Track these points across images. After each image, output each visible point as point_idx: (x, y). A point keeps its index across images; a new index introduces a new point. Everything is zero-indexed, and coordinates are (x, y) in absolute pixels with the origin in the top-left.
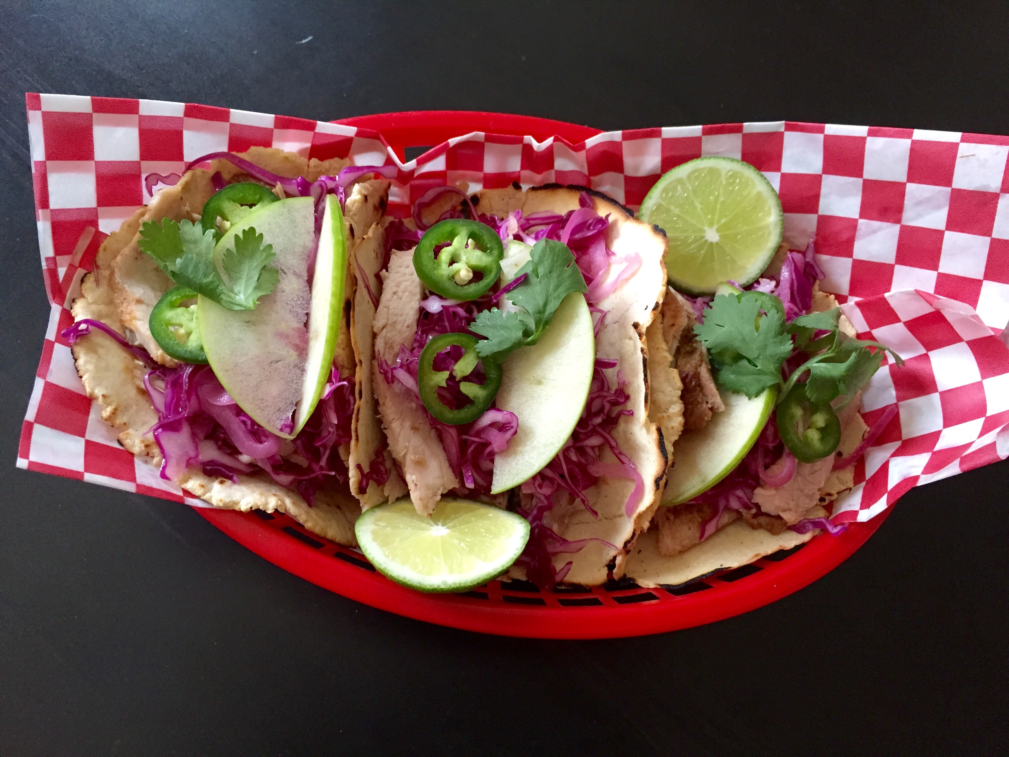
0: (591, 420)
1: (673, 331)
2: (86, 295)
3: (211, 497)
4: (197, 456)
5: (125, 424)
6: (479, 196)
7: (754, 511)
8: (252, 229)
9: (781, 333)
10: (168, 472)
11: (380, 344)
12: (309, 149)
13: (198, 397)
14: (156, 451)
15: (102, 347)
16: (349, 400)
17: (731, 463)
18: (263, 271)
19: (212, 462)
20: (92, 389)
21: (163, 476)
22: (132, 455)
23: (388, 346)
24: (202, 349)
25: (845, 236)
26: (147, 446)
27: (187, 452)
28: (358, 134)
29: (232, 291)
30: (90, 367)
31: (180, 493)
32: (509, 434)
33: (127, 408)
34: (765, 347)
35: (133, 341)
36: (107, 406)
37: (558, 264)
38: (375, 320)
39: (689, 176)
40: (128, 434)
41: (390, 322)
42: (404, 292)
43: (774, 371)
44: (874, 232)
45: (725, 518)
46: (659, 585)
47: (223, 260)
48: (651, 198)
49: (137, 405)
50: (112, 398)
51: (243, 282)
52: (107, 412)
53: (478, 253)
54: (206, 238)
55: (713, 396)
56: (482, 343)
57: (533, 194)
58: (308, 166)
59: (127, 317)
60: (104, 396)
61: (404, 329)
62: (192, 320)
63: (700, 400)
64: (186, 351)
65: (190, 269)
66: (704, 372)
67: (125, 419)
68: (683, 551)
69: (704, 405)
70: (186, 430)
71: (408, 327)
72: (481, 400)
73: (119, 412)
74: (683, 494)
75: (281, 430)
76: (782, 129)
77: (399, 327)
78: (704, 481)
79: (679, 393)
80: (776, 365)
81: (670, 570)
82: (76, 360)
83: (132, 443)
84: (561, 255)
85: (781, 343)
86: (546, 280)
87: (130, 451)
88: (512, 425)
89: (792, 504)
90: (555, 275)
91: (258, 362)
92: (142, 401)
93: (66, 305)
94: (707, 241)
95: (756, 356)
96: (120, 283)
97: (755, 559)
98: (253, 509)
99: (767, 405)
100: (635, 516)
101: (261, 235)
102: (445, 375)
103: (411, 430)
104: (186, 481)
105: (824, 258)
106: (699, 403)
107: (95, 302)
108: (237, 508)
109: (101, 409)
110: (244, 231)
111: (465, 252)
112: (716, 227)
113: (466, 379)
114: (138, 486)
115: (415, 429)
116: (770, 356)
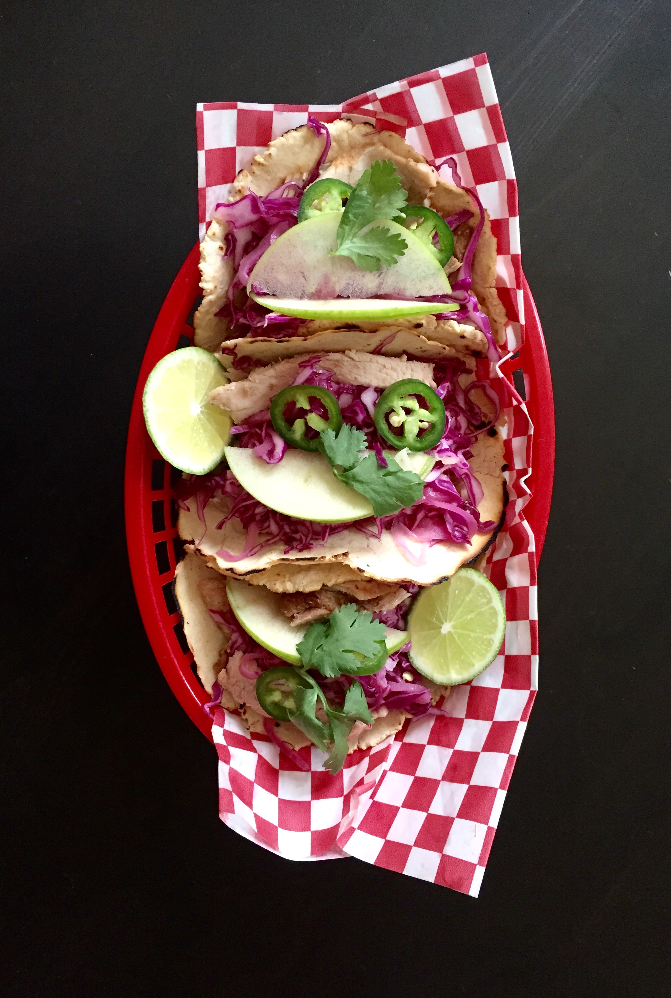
0: (286, 524)
1: (352, 587)
2: (354, 128)
3: (206, 242)
4: (236, 228)
5: (254, 173)
6: (496, 436)
7: (229, 651)
8: (406, 246)
9: (340, 669)
10: (221, 209)
11: (337, 356)
12: (504, 286)
13: (279, 222)
14: (238, 198)
15: (312, 147)
16: (279, 334)
18: (375, 259)
19: (235, 240)
20: (274, 146)
21: (218, 206)
22: (233, 182)
23: (336, 363)
24: (306, 219)
25: (443, 738)
26: (240, 191)
27: (238, 220)
28: (522, 326)
29: (354, 236)
30: (291, 141)
31: (207, 219)
32: (266, 457)
33: (267, 172)
34: (330, 656)
35: (322, 169)
36: (264, 158)
37: (397, 493)
38: (357, 351)
40: (247, 176)
41: (357, 363)
42: (387, 374)
43: (312, 662)
44: (441, 761)
45: (226, 630)
46: (177, 576)
47: (379, 227)
49: (272, 179)
50: (271, 161)
51: (363, 244)
52: (259, 159)
53: (416, 431)
54: (394, 211)
55: (302, 617)
56: (333, 434)
57: (499, 482)
58: (491, 287)
59: (338, 162)
60: (270, 154)
61: (354, 376)
62: (332, 210)
63: (299, 607)
64: (304, 209)
65: (358, 203)
66: (321, 612)
67: (257, 172)
68: (203, 597)
69: (295, 611)
70: (253, 217)
71: (356, 378)
72: (292, 436)
73: (261, 167)
74: (232, 593)
75: (252, 286)
76: (532, 689)
77: (355, 371)
78: (238, 607)
79: (301, 590)
80: (316, 664)
81: (190, 586)
82: (296, 130)
83: (240, 180)
84: (406, 495)
85: (333, 669)
86: (381, 482)
87: (235, 180)
88: (272, 459)
89: (233, 680)
90: (387, 490)
91: (301, 263)
92: (277, 182)
93: (344, 115)
94: (443, 624)
95: (324, 649)
96: (365, 152)
97: (190, 647)
98: (201, 272)
99: (288, 656)
100: (216, 556)
101: (404, 254)
102: (307, 407)
103: (270, 384)
104: (218, 222)
105: (432, 723)
106: (297, 606)
107: (349, 136)
108: (201, 261)
109: (261, 154)
110: (404, 240)
111: (415, 419)
112: (452, 631)
113: (306, 424)
114: (204, 189)
115: (271, 387)
116: (323, 659)
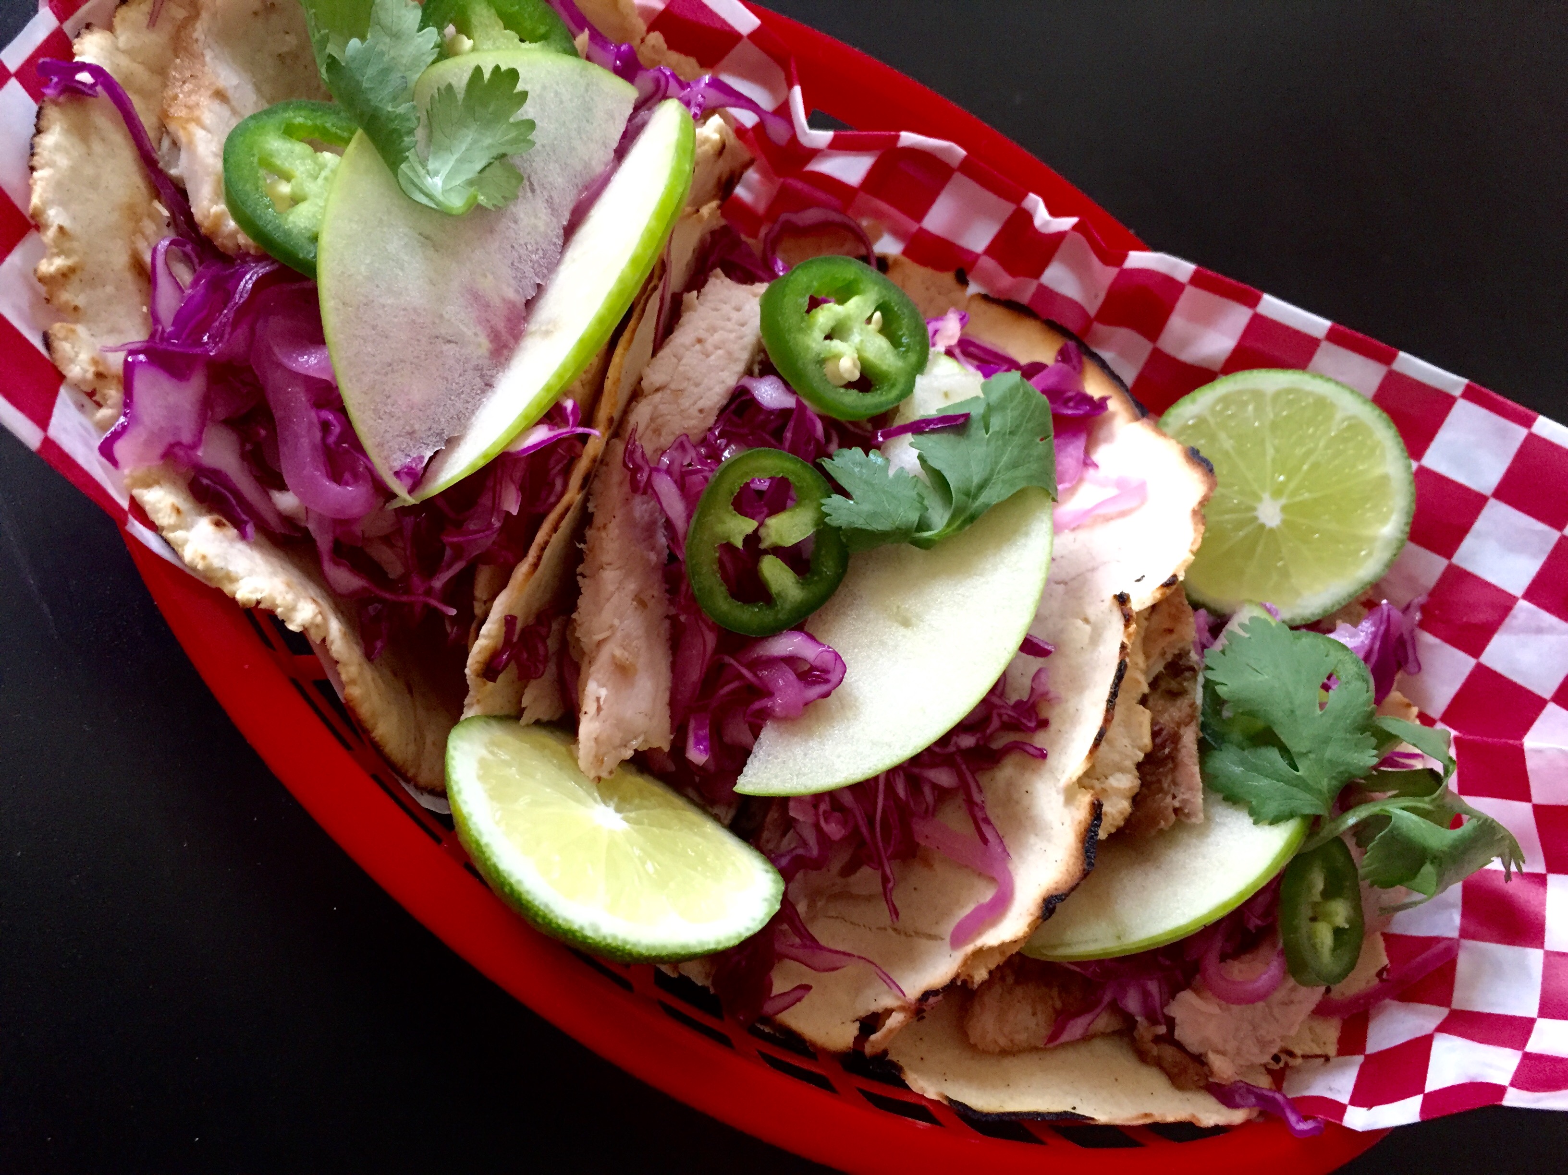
0: (958, 736)
1: (1163, 642)
2: (119, 29)
3: (185, 542)
4: (194, 446)
5: (76, 308)
6: (890, 262)
7: (1162, 1030)
8: (513, 74)
9: (1362, 729)
10: (120, 449)
11: (641, 414)
12: (656, 14)
13: (252, 331)
14: (114, 394)
15: (103, 140)
16: (553, 485)
17: (1187, 926)
18: (497, 163)
19: (216, 475)
20: (46, 203)
21: (107, 450)
22: (61, 378)
23: (653, 426)
24: (314, 239)
25: (1482, 617)
26: (100, 375)
27: (178, 428)
28: (754, 36)
29: (424, 164)
30: (63, 162)
31: (125, 504)
32: (815, 691)
33: (93, 282)
34: (1326, 741)
35: (169, 164)
36: (58, 255)
37: (1030, 425)
38: (648, 366)
39: (1277, 395)
40: (73, 331)
41: (673, 386)
42: (717, 348)
43: (1325, 789)
44: (1539, 631)
45: (1103, 1022)
46: (947, 1098)
47: (432, 97)
48: (1194, 401)
49: (117, 288)
50: (75, 245)
51: (452, 160)
52: (50, 266)
53: (882, 343)
54: (420, 40)
55: (1191, 789)
56: (837, 499)
57: (983, 306)
58: (643, 40)
59: (178, 111)
60: (61, 229)
61: (694, 411)
62: (316, 178)
63: (1165, 786)
64: (279, 227)
65: (371, 71)
66: (1189, 738)
67: (80, 300)
68: (1007, 1052)
69: (1169, 799)
70: (196, 385)
71: (701, 411)
72: (788, 606)
73: (75, 279)
74: (1069, 945)
75: (397, 474)
76: (1457, 392)
77: (685, 403)
78: (1119, 938)
79: (1141, 756)
80: (1334, 782)
81: (970, 1078)
82: (39, 131)
83: (72, 354)
84: (1037, 413)
85: (1358, 746)
86: (1000, 442)
87: (60, 368)
88: (829, 676)
89: (1231, 1047)
90: (1017, 440)
91: (414, 321)
92: (131, 284)
93: (68, 27)
94: (1256, 518)
95: (1305, 751)
96: (200, 44)
98: (262, 606)
99: (1289, 845)
100: (970, 948)
101: (524, 95)
102: (748, 525)
103: (633, 600)
104: (148, 485)
105: (1428, 638)
106: (1161, 790)
107: (129, 52)
108: (227, 589)
109: (43, 252)
110: (497, 68)
111: (862, 330)
112: (1283, 501)
113: (778, 551)
114: (49, 444)
115: (641, 603)
116: (1330, 761)
